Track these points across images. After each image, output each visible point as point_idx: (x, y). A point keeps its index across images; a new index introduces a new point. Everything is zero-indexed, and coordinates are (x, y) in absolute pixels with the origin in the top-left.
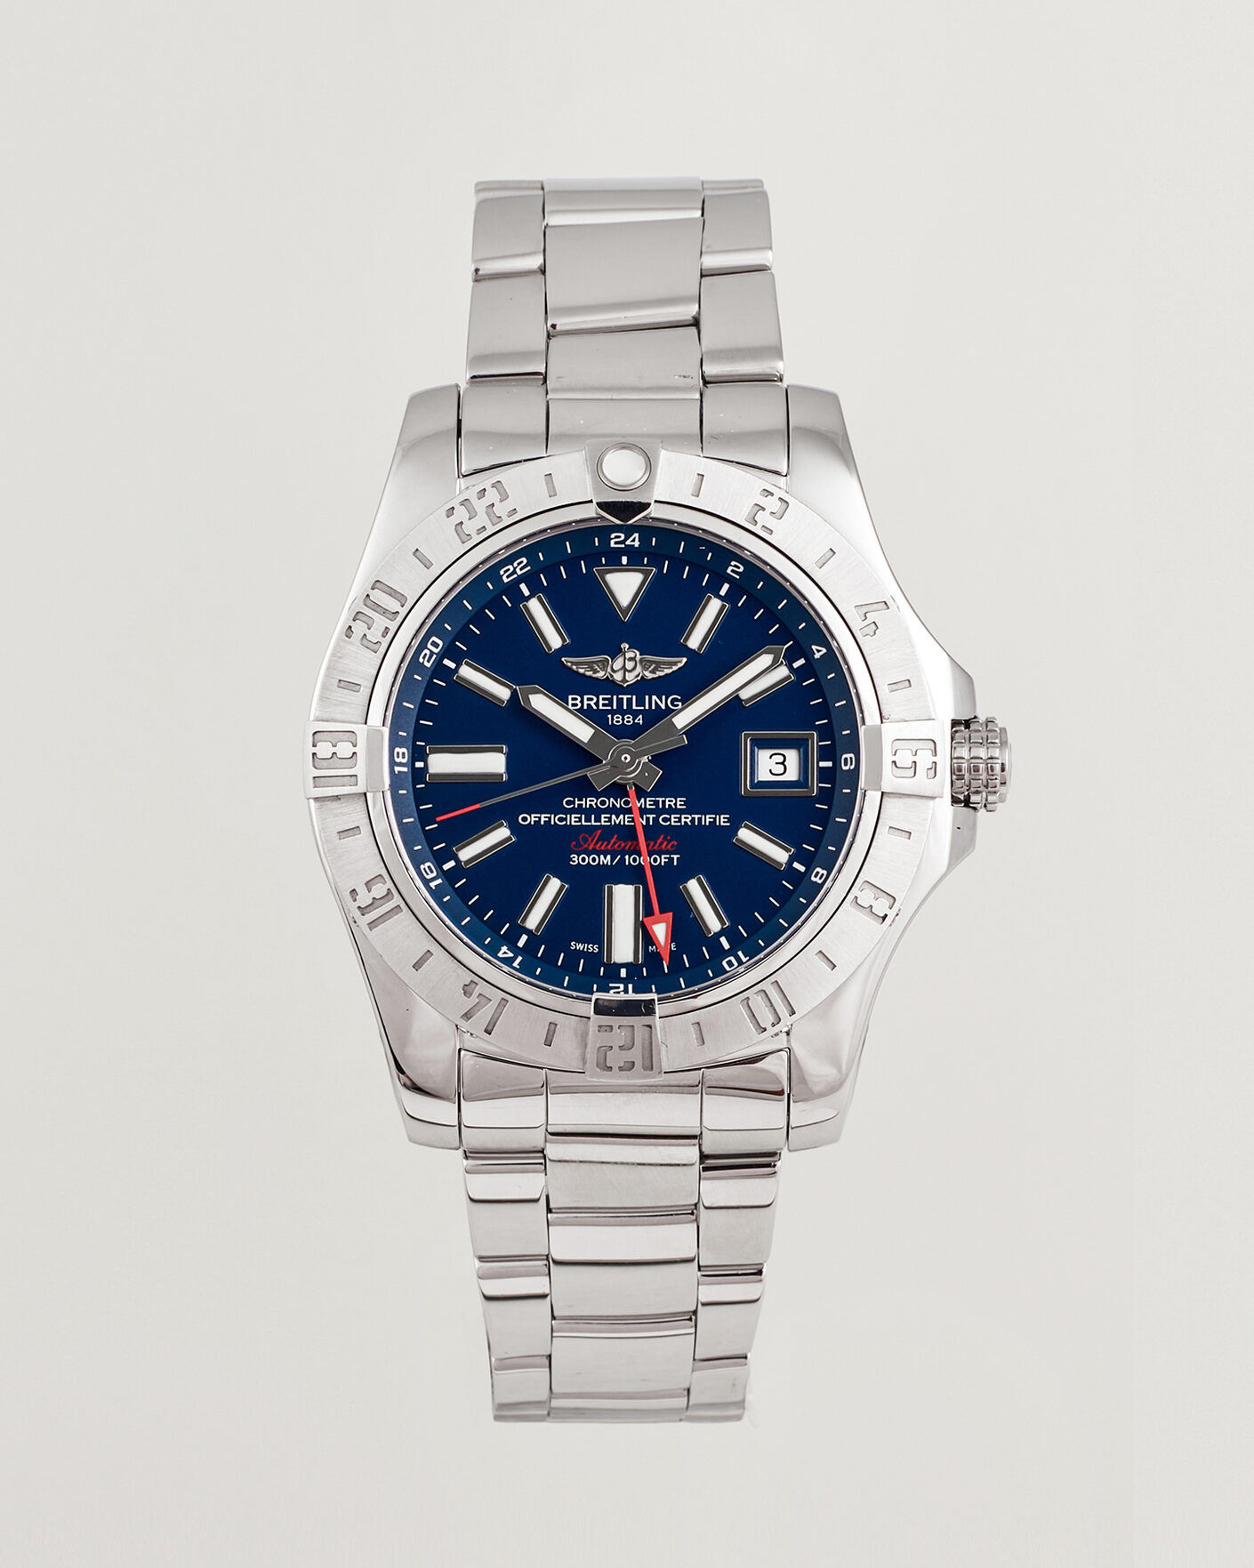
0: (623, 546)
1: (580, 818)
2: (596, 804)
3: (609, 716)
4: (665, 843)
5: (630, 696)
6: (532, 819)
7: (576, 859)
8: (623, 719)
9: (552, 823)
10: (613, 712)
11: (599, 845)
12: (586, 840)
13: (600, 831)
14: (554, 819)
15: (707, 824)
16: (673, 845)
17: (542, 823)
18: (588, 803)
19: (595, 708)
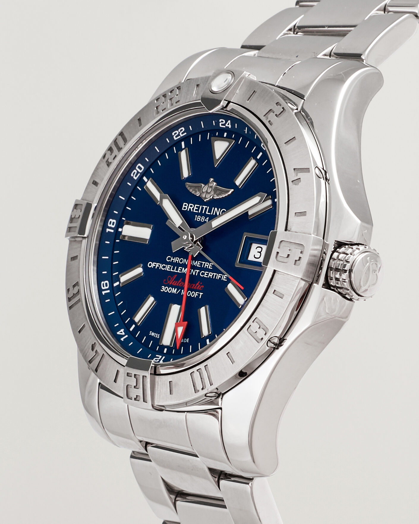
0: (224, 127)
1: (171, 267)
2: (179, 261)
3: (196, 216)
4: (199, 286)
5: (207, 207)
6: (153, 265)
7: (164, 289)
8: (201, 218)
9: (160, 268)
10: (198, 214)
11: (173, 283)
12: (170, 279)
13: (176, 275)
14: (161, 267)
15: (218, 279)
16: (202, 287)
17: (156, 268)
18: (176, 260)
19: (192, 211)
